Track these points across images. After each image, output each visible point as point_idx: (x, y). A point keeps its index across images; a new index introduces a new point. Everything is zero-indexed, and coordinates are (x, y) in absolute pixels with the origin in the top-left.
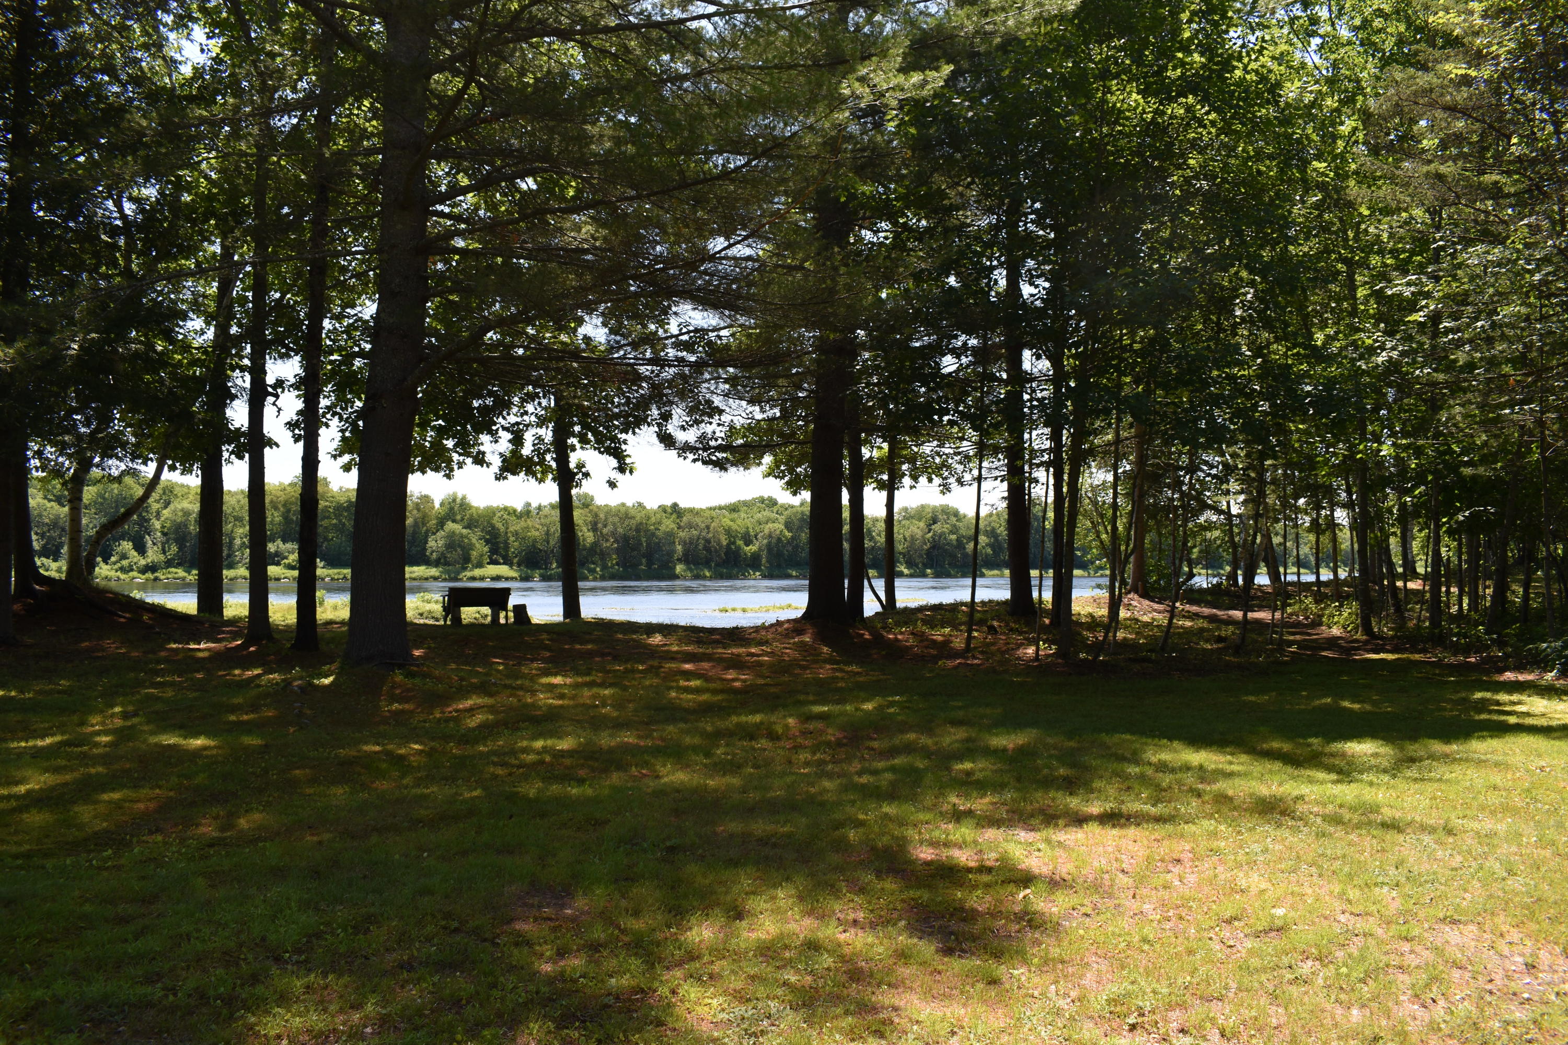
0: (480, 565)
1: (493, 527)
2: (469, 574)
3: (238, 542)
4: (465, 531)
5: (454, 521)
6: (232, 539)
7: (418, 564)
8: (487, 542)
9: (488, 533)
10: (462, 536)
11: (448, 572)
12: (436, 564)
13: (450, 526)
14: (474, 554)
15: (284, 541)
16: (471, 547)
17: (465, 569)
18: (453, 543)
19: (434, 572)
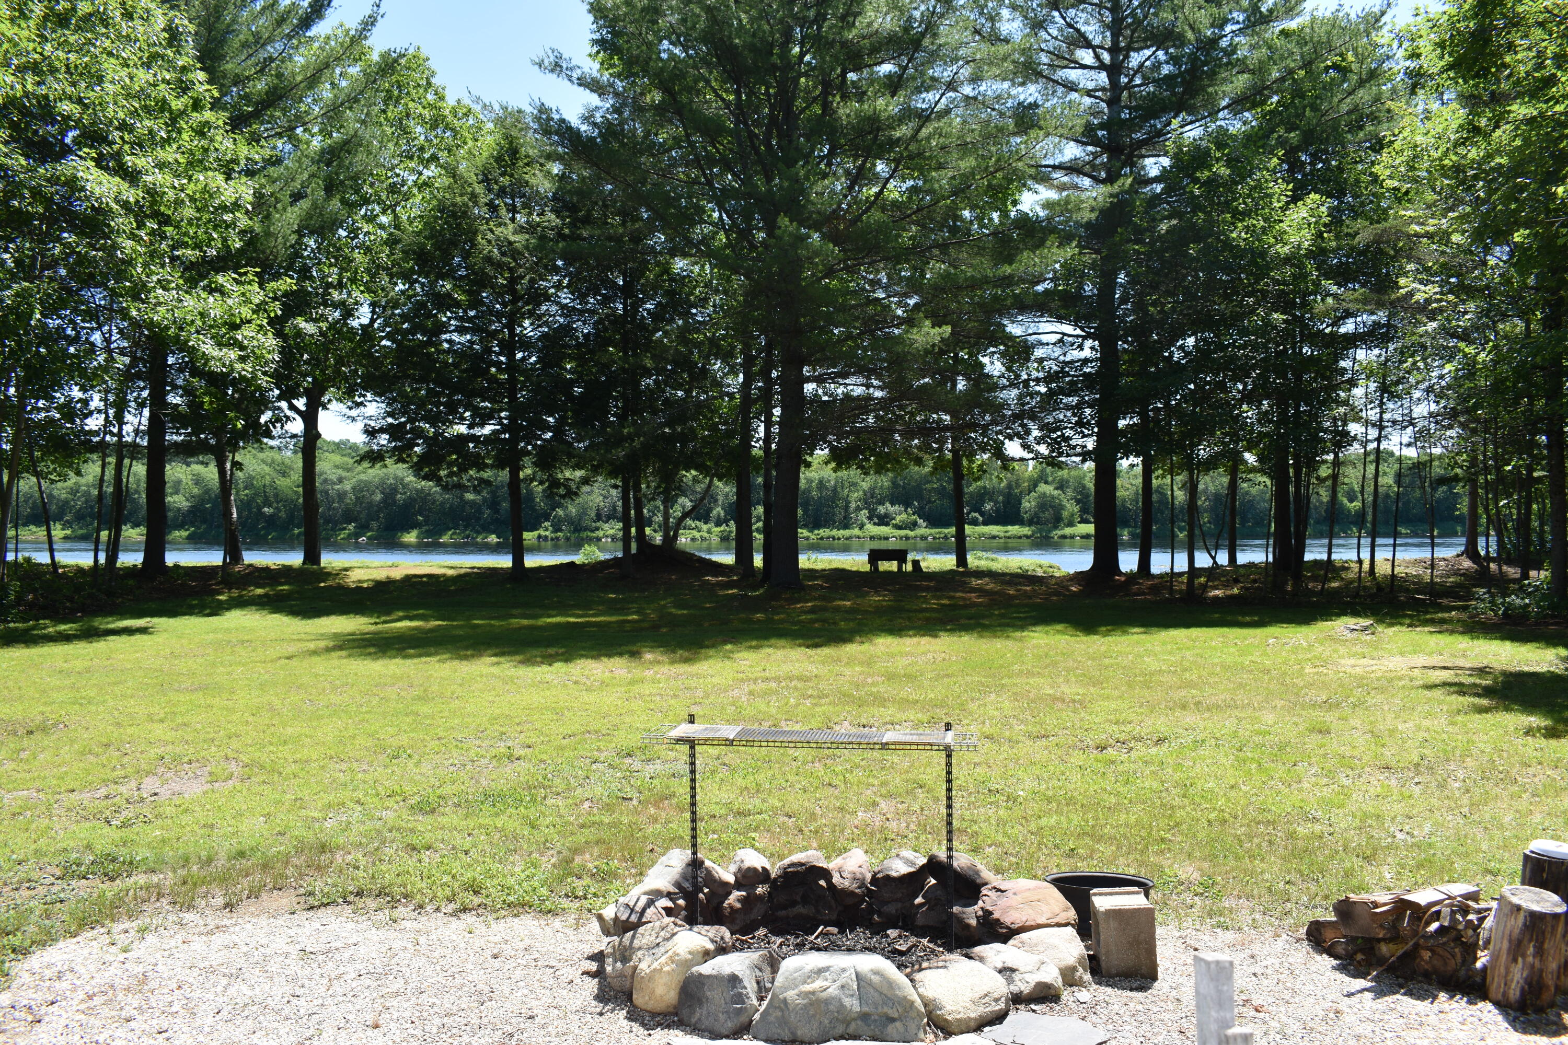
0: (1071, 524)
1: (1084, 487)
2: (1060, 533)
3: (853, 505)
4: (1056, 492)
5: (1046, 482)
6: (848, 503)
7: (1013, 524)
8: (1078, 502)
9: (1080, 493)
10: (1053, 497)
11: (1040, 531)
12: (1030, 523)
13: (1043, 488)
14: (1065, 514)
15: (892, 504)
16: (1062, 507)
17: (1056, 527)
18: (1046, 504)
19: (1026, 531)
